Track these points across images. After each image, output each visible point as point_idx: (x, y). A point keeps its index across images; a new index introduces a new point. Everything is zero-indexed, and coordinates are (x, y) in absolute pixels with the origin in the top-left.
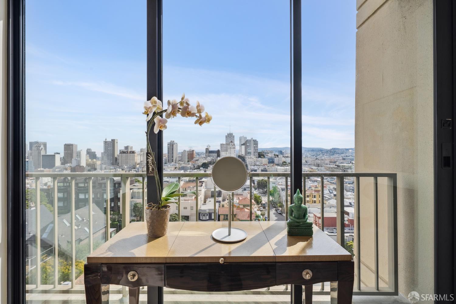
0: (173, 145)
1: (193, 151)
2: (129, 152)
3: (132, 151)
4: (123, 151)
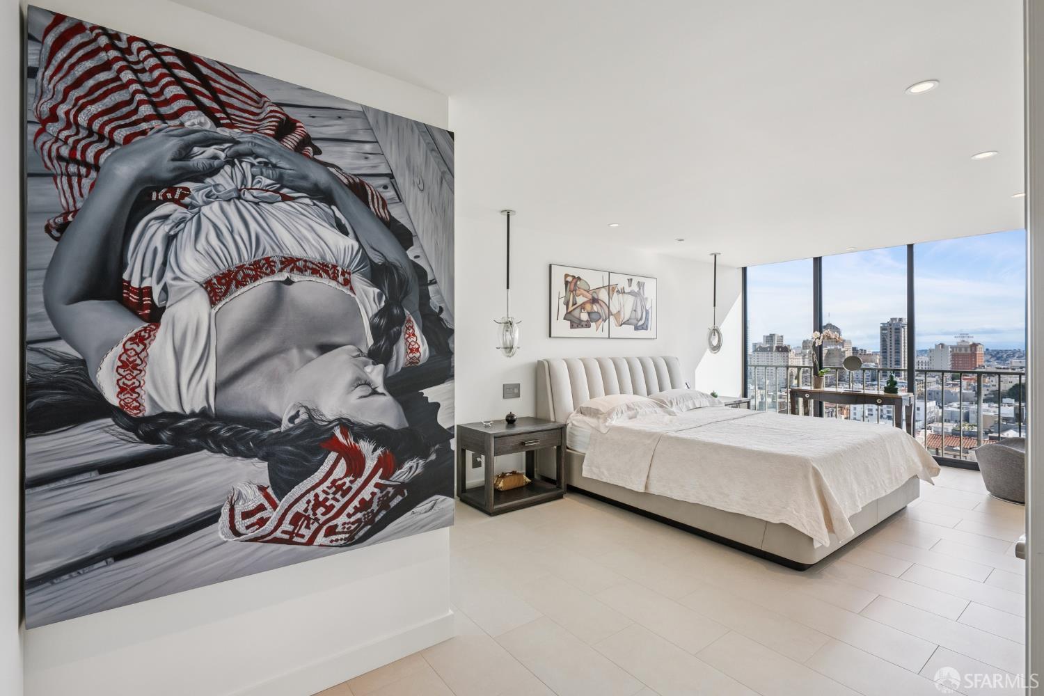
0: (898, 329)
1: (974, 345)
2: (775, 348)
3: (781, 347)
4: (760, 347)
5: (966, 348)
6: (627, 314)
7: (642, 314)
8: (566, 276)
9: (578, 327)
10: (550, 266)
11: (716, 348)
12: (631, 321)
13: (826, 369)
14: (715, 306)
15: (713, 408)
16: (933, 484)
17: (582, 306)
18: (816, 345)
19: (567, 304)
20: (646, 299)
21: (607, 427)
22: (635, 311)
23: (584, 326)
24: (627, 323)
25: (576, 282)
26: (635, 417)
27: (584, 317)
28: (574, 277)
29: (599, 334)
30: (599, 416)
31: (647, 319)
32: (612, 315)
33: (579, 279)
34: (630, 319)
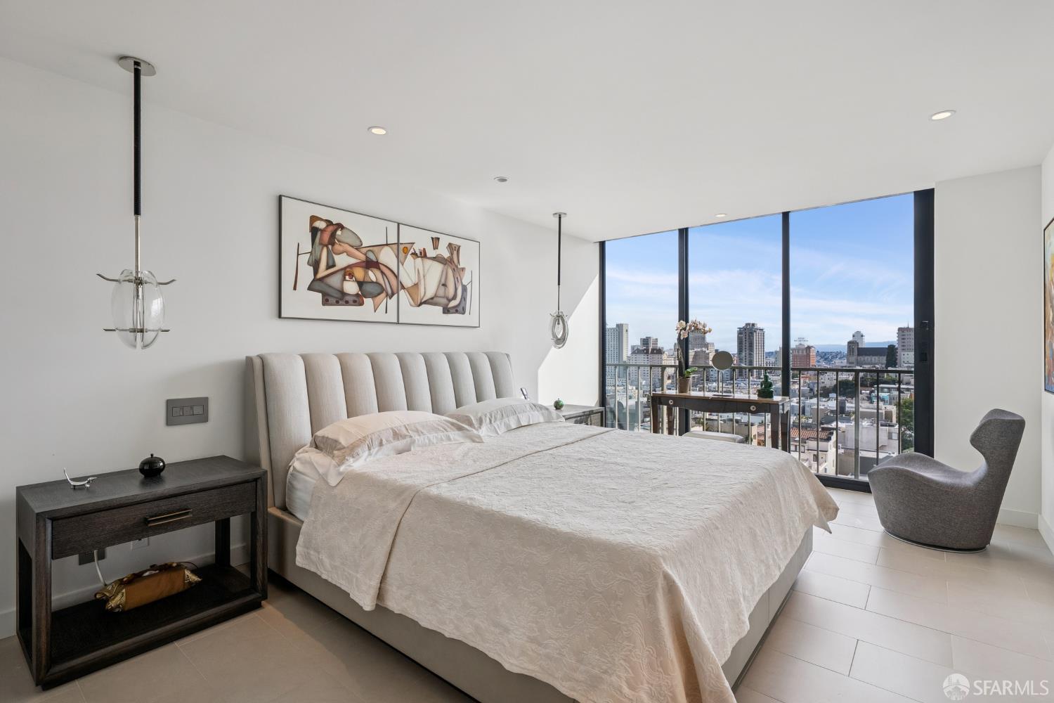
0: (752, 333)
1: (809, 348)
2: (650, 351)
3: (656, 349)
4: (638, 349)
5: (803, 350)
6: (430, 288)
7: (456, 289)
8: (314, 219)
9: (337, 303)
10: (280, 198)
11: (560, 341)
12: (436, 300)
13: (693, 369)
14: (559, 284)
15: (547, 425)
16: (831, 533)
17: (347, 272)
18: (682, 338)
19: (315, 265)
20: (463, 269)
21: (340, 474)
22: (444, 285)
23: (351, 302)
24: (430, 302)
25: (336, 230)
26: (409, 450)
27: (351, 288)
28: (329, 223)
29: (380, 315)
30: (335, 452)
31: (464, 298)
32: (403, 287)
33: (340, 226)
34: (436, 296)
